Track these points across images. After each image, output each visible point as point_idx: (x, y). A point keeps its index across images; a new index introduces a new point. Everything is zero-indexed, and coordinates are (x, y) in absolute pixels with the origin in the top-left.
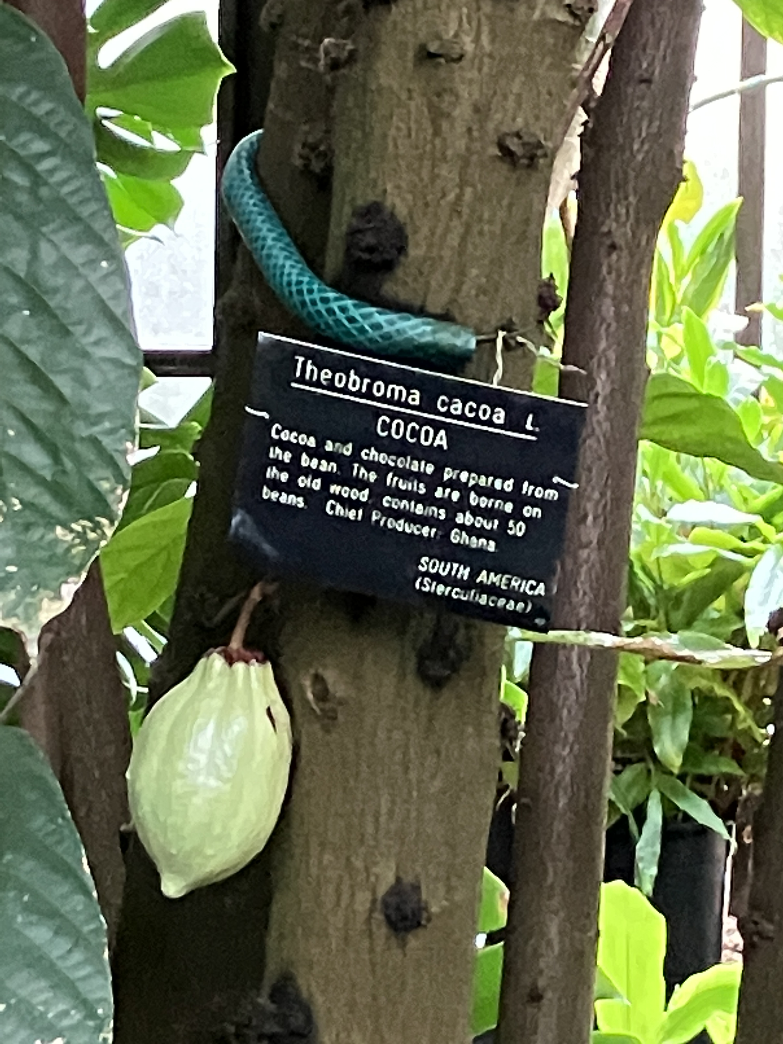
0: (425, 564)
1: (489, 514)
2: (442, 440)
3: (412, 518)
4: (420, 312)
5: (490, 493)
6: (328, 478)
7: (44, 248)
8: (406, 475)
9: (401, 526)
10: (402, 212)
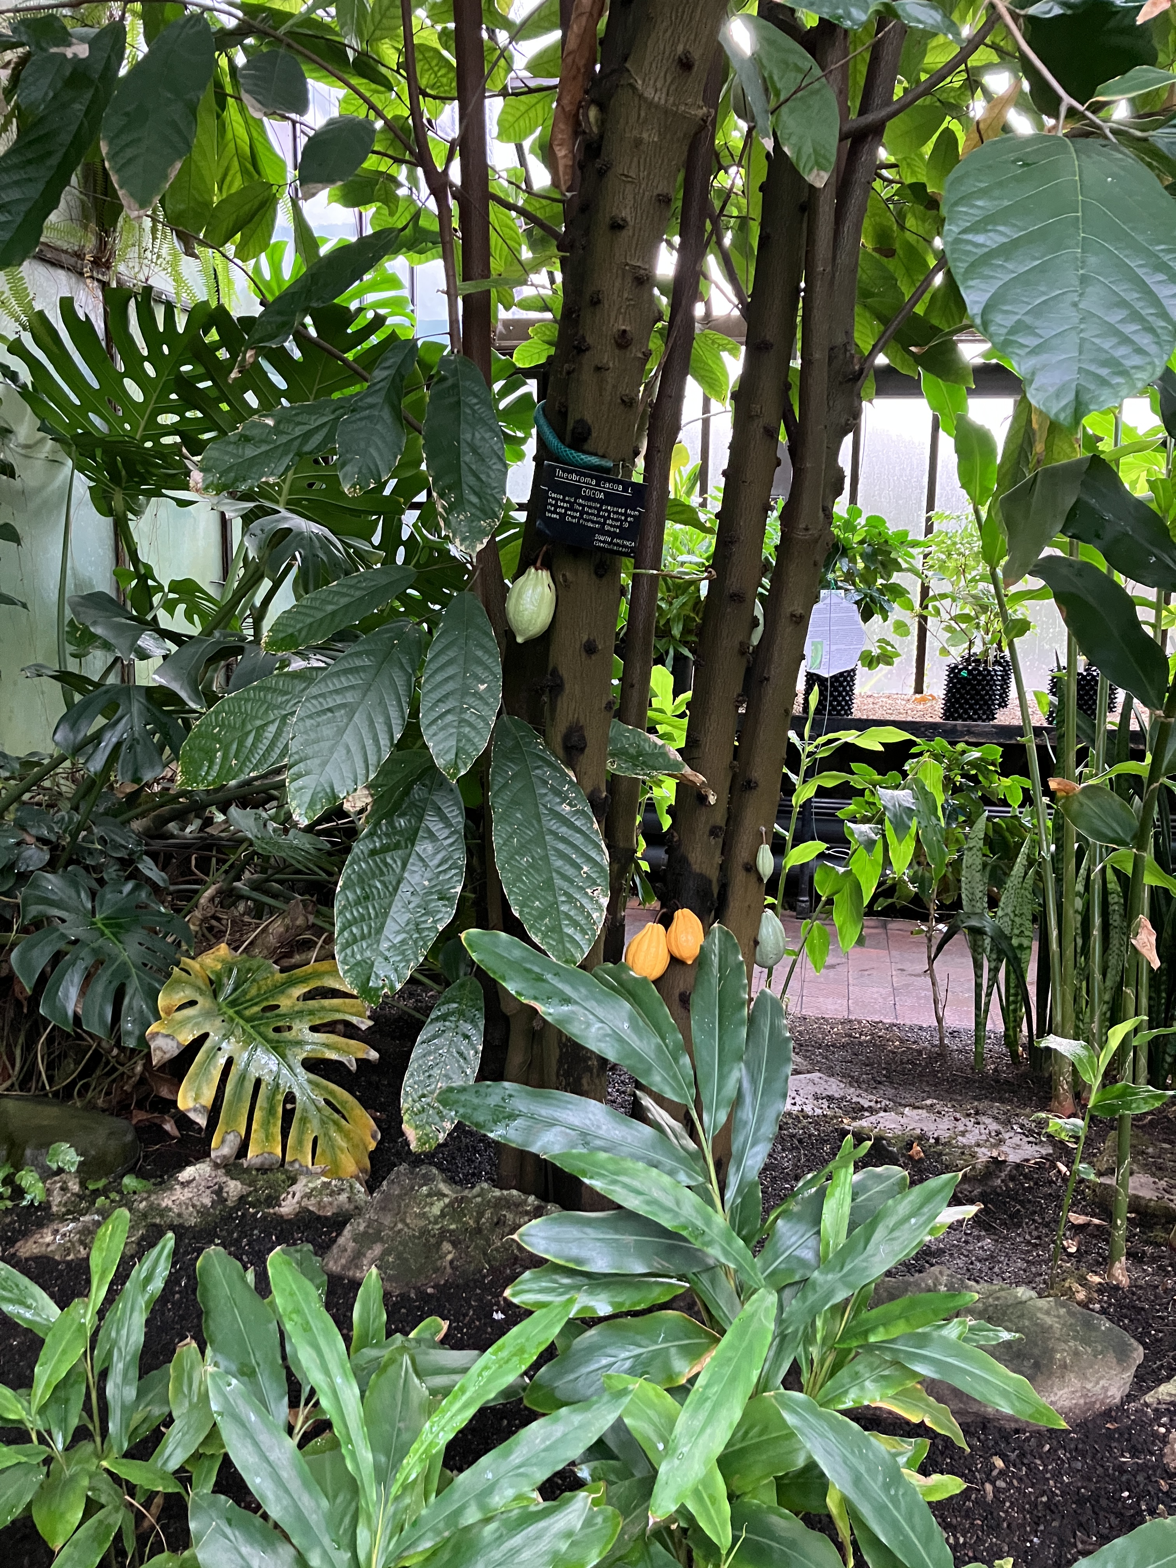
0: (597, 537)
1: (617, 520)
2: (602, 496)
3: (593, 522)
4: (596, 455)
5: (617, 513)
6: (566, 509)
7: (477, 434)
8: (590, 507)
9: (590, 524)
10: (590, 421)
